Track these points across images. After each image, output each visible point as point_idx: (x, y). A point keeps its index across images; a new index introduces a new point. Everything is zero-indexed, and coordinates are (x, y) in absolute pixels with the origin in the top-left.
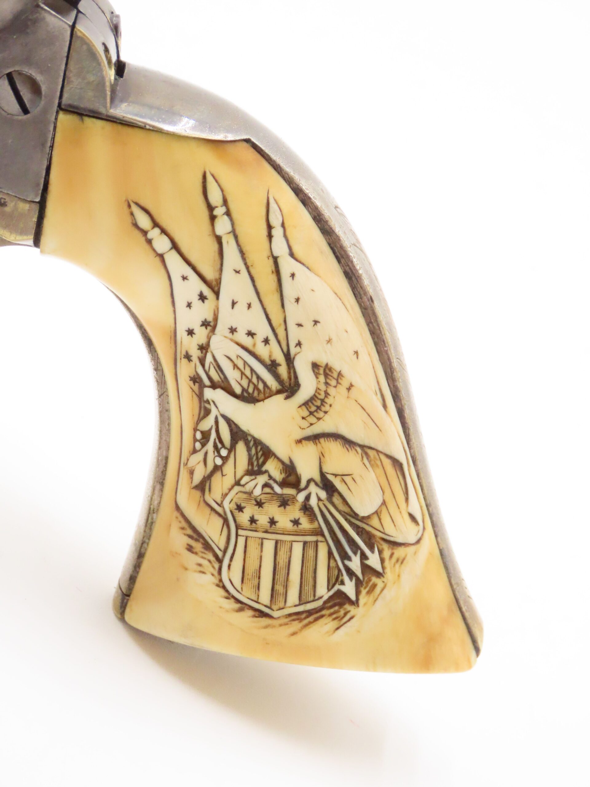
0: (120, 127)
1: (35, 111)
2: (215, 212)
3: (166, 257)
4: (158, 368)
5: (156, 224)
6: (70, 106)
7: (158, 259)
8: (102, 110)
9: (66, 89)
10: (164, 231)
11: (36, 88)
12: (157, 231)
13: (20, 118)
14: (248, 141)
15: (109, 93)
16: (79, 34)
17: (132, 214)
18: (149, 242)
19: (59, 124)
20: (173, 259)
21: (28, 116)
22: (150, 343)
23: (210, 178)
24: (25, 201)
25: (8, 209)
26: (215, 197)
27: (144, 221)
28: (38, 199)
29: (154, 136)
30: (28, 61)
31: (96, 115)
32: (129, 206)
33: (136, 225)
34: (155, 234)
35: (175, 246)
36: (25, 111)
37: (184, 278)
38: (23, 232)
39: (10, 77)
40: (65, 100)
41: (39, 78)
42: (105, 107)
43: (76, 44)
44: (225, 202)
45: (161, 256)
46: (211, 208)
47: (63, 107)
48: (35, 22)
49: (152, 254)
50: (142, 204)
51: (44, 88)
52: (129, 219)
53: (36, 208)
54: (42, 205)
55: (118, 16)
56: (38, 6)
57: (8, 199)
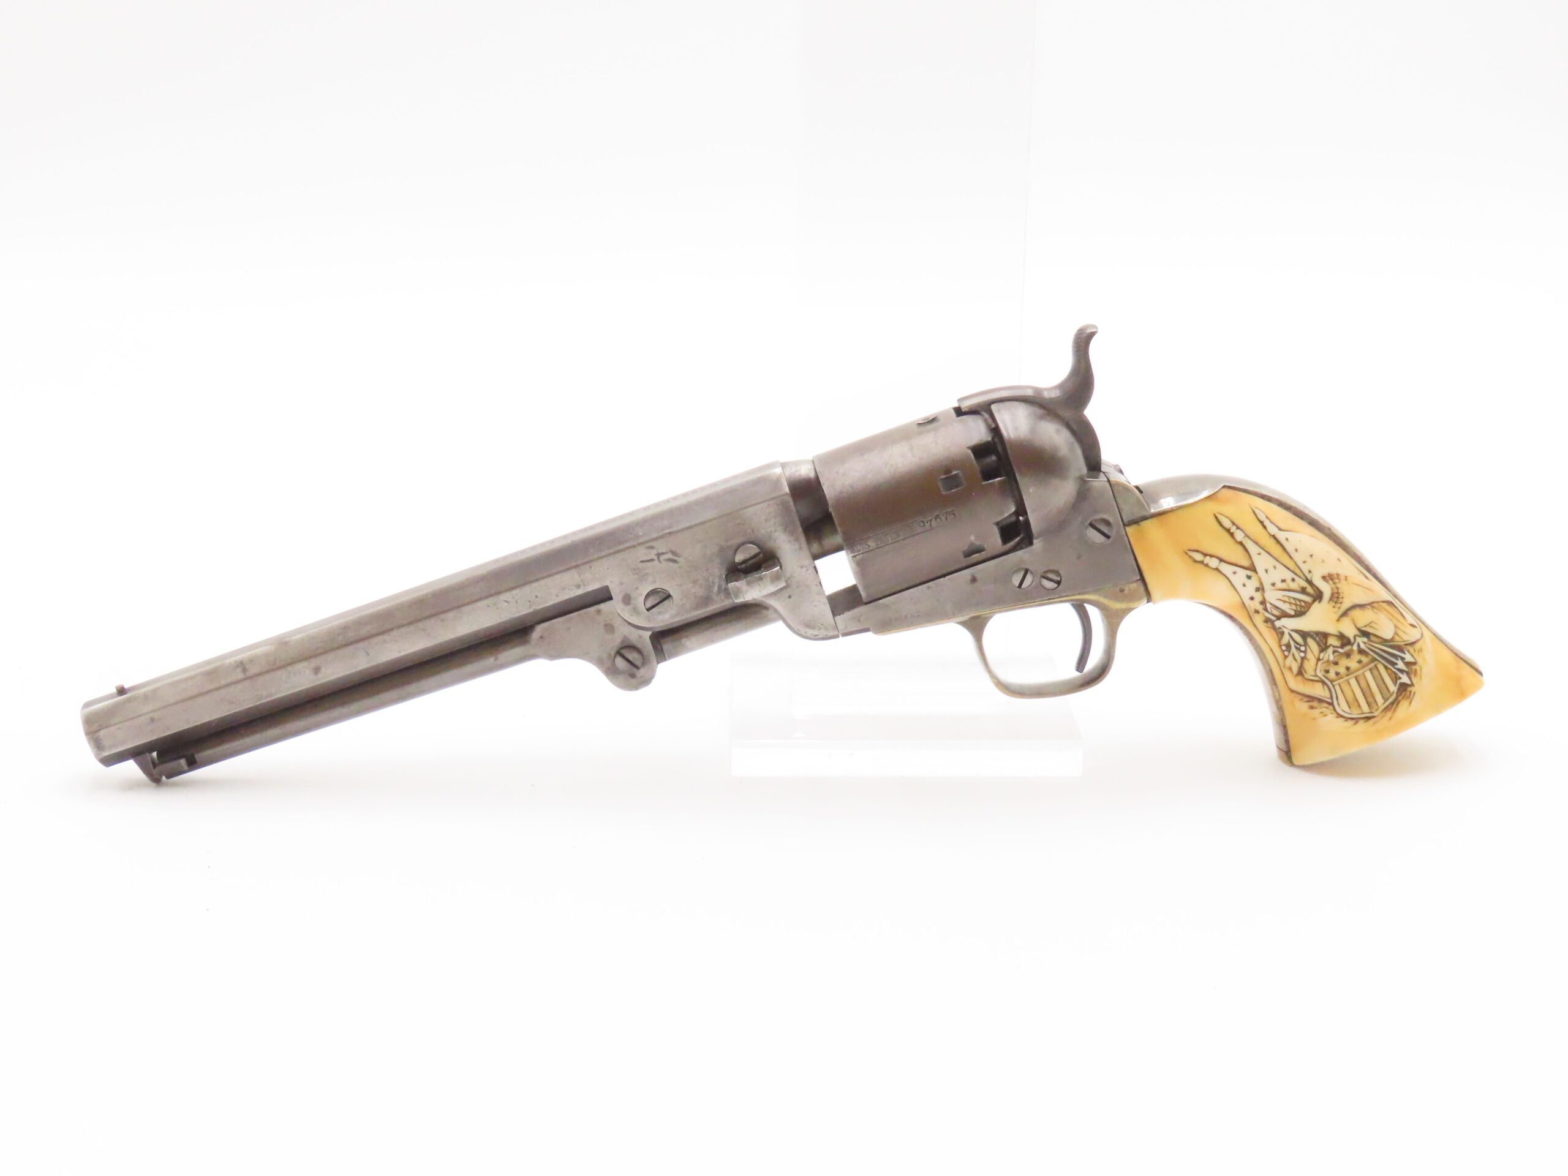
0: (1160, 518)
1: (1112, 534)
2: (1231, 531)
3: (1220, 568)
4: (1242, 627)
5: (1205, 555)
6: (1129, 521)
7: (1216, 572)
8: (1146, 514)
9: (1123, 514)
10: (1211, 556)
11: (1107, 523)
12: (1208, 558)
13: (1107, 542)
14: (1224, 487)
15: (1145, 503)
16: (1114, 483)
17: (1190, 557)
18: (1207, 565)
19: (1128, 534)
20: (1225, 568)
21: (1111, 539)
22: (1231, 617)
23: (1219, 516)
24: (1132, 583)
25: (1126, 592)
26: (1227, 523)
27: (1198, 557)
28: (1139, 578)
29: (1180, 512)
30: (1096, 512)
31: (1145, 518)
32: (1187, 554)
33: (1195, 561)
34: (1207, 560)
35: (1221, 560)
36: (1108, 537)
37: (1235, 573)
38: (1140, 599)
39: (1092, 525)
40: (1125, 520)
41: (1105, 516)
42: (1147, 511)
43: (1115, 488)
44: (1234, 524)
45: (1217, 569)
46: (1228, 530)
47: (1126, 524)
48: (1088, 490)
49: (1212, 570)
50: (1193, 548)
51: (1111, 520)
52: (1190, 561)
53: (1140, 583)
54: (1143, 579)
55: (1117, 465)
56: (1085, 481)
57: (1123, 587)
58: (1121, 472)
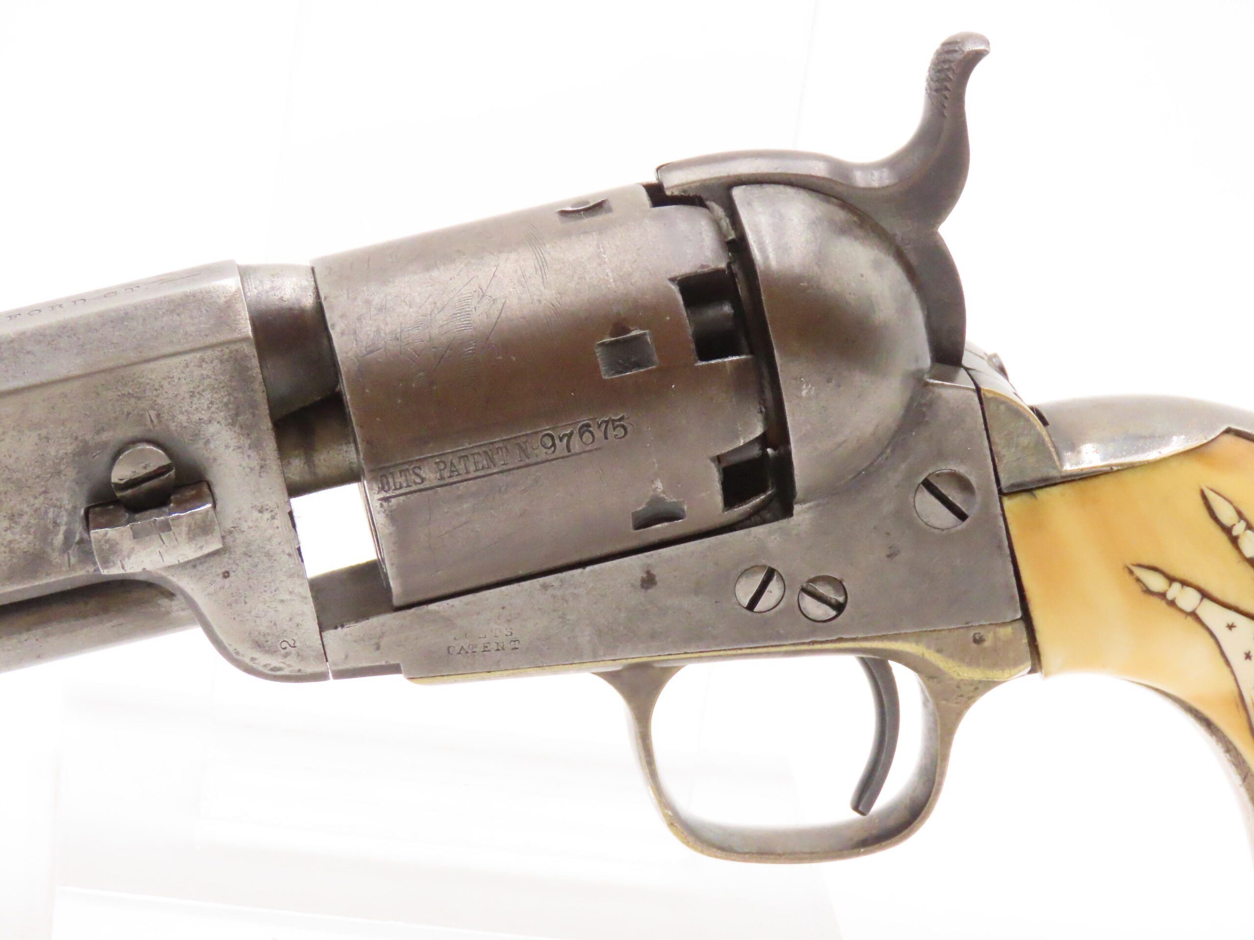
0: (1082, 484)
1: (972, 512)
2: (1235, 533)
3: (1201, 613)
4: (1229, 748)
5: (1171, 580)
6: (1013, 486)
7: (1190, 619)
8: (1053, 473)
9: (999, 469)
10: (1184, 583)
11: (964, 485)
12: (1176, 586)
13: (959, 528)
14: (1228, 431)
15: (1052, 449)
16: (989, 395)
17: (1138, 580)
18: (1172, 603)
19: (1007, 514)
20: (1211, 613)
21: (968, 521)
22: (1208, 724)
23: (1211, 496)
24: (1004, 624)
25: (987, 644)
26: (1227, 515)
27: (1156, 582)
28: (1019, 615)
29: (1127, 476)
30: (941, 456)
31: (1048, 483)
32: (1131, 572)
33: (1148, 591)
34: (1175, 591)
35: (1205, 595)
36: (962, 516)
37: (1231, 627)
38: (1016, 663)
39: (928, 485)
40: (1004, 483)
41: (962, 470)
42: (1055, 468)
43: (991, 409)
44: (1240, 515)
45: (1194, 615)
46: (1227, 530)
47: (1005, 491)
48: (930, 405)
49: (1183, 616)
50: (1146, 561)
51: (973, 480)
52: (1137, 588)
53: (1021, 627)
54: (1027, 619)
55: (995, 356)
56: (927, 384)
57: (982, 632)
58: (1002, 370)
